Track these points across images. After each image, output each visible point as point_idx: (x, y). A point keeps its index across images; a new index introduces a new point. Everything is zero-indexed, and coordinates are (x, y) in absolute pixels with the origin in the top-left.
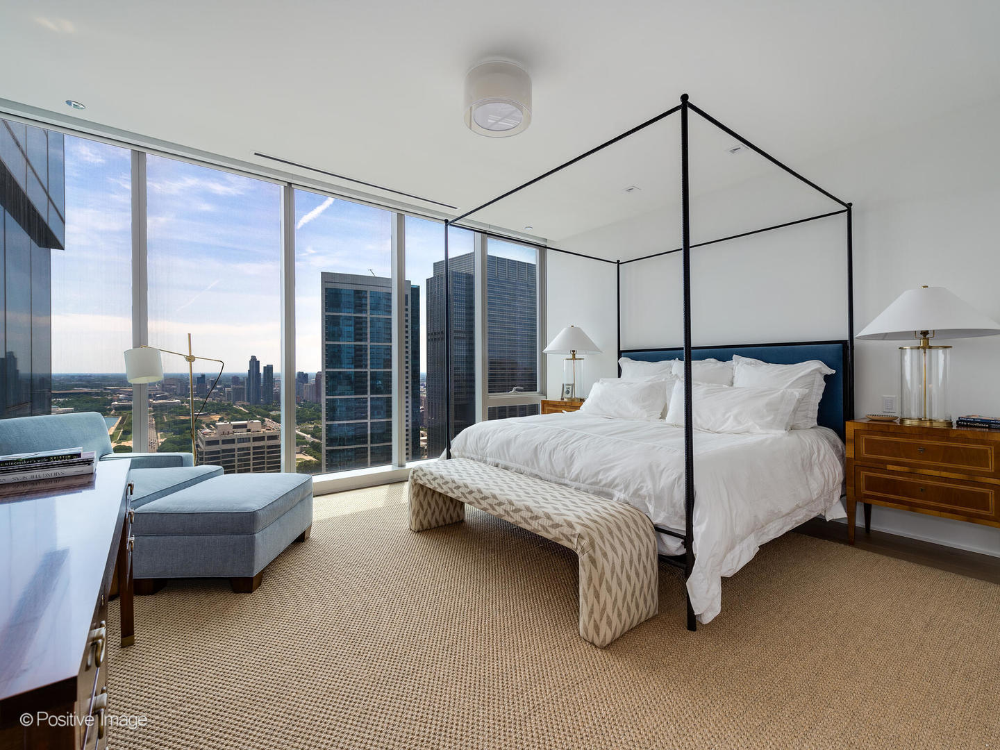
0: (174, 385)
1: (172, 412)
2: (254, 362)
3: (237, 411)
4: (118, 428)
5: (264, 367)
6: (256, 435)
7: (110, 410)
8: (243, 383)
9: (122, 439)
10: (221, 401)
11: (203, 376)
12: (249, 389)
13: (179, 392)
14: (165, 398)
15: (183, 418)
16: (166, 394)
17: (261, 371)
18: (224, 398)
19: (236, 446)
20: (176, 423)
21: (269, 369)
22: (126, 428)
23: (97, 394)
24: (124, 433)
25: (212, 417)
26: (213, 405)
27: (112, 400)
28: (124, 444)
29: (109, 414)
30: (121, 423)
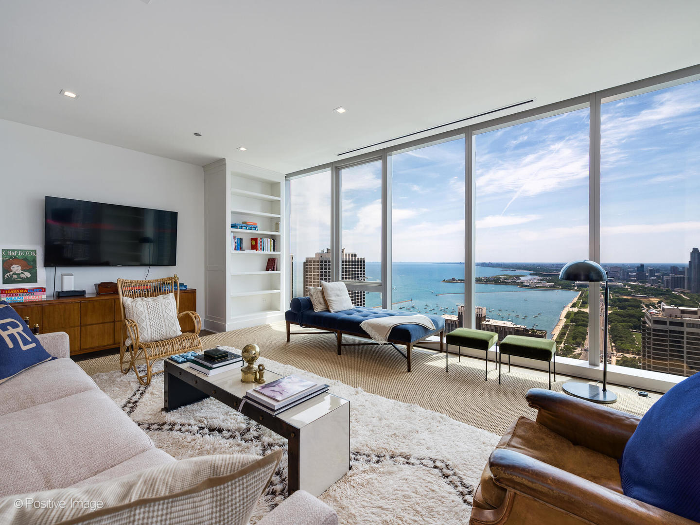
0: (617, 272)
1: (617, 292)
2: (696, 254)
3: (677, 297)
4: (579, 299)
7: (574, 286)
8: (682, 273)
9: (582, 307)
10: (659, 287)
11: (642, 266)
12: (690, 278)
13: (621, 277)
15: (625, 297)
18: (662, 285)
19: (685, 329)
20: (620, 300)
22: (584, 299)
24: (583, 302)
25: (651, 299)
26: (652, 289)
28: (583, 310)
29: (573, 289)
30: (581, 295)
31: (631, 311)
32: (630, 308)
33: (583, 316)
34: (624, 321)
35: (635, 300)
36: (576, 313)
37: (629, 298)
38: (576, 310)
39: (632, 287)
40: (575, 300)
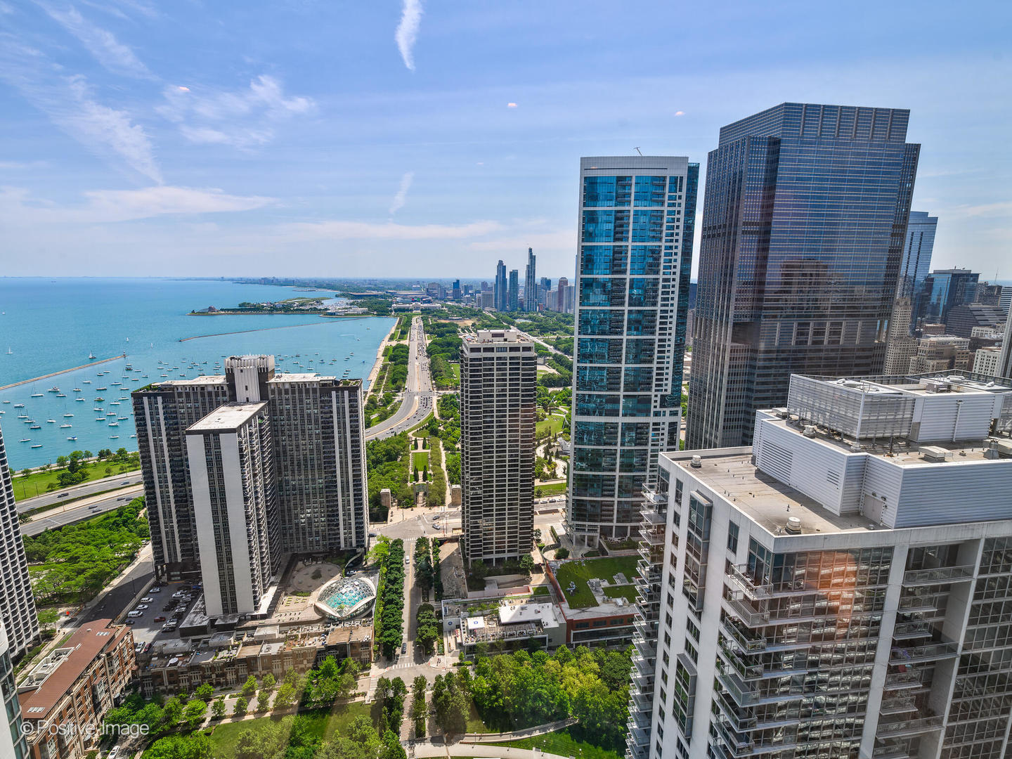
0: (435, 289)
1: (435, 316)
2: (501, 267)
3: (486, 317)
4: (397, 328)
5: (511, 273)
6: (512, 345)
7: (391, 311)
8: (490, 289)
9: (401, 338)
10: (472, 306)
11: (458, 282)
12: (496, 295)
13: (439, 296)
14: (429, 302)
15: (443, 321)
16: (430, 298)
17: (508, 277)
18: (475, 304)
19: (495, 355)
20: (439, 326)
21: (514, 274)
22: (403, 328)
23: (382, 296)
24: (401, 332)
25: (466, 322)
26: (466, 310)
27: (392, 303)
28: (402, 342)
29: (390, 315)
30: (399, 323)
31: (449, 338)
32: (448, 335)
33: (402, 351)
34: (443, 351)
35: (453, 324)
36: (395, 348)
37: (447, 322)
38: (394, 343)
39: (450, 308)
40: (393, 331)
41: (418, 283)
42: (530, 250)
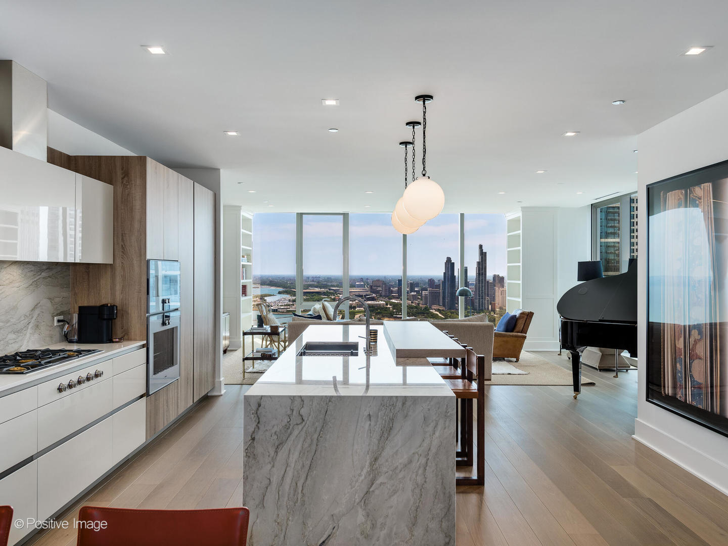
39: (394, 305)
41: (362, 279)
42: (481, 247)
